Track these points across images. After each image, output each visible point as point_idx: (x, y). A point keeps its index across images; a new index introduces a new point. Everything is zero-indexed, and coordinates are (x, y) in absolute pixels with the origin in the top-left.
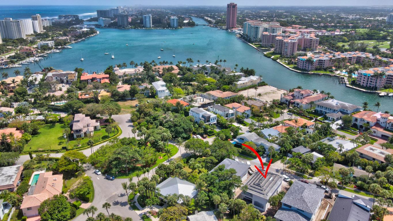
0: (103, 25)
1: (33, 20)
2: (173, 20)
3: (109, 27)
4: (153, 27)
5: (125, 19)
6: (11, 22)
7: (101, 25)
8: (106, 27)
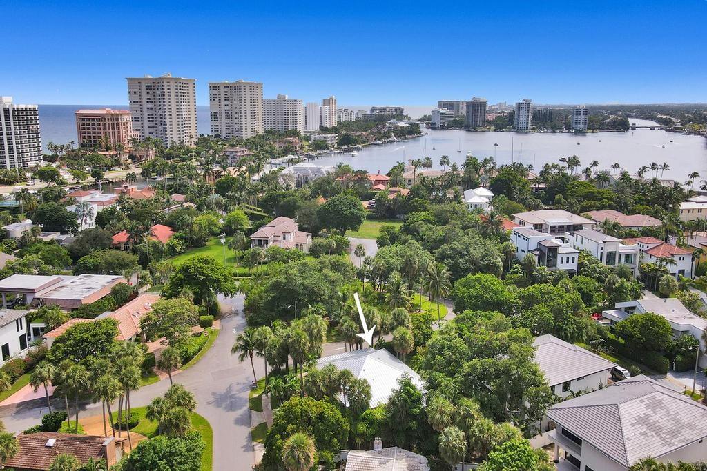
0: (439, 124)
1: (324, 105)
2: (578, 111)
3: (449, 127)
4: (533, 128)
5: (480, 111)
6: (285, 101)
7: (435, 124)
8: (443, 127)
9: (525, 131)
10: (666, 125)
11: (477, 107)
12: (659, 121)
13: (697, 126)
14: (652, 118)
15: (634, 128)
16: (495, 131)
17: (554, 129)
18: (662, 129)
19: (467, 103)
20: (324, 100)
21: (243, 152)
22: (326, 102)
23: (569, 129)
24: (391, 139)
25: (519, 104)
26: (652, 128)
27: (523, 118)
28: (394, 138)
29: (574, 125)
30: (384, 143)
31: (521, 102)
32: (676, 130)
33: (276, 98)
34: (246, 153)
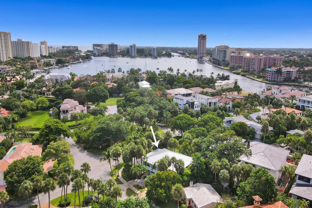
0: (97, 54)
1: (41, 44)
2: (154, 49)
3: (102, 56)
4: (137, 56)
5: (115, 48)
6: (22, 42)
7: (95, 54)
8: (99, 56)
9: (134, 57)
10: (183, 54)
11: (113, 47)
12: (180, 53)
13: (194, 56)
14: (177, 52)
15: (173, 56)
16: (122, 57)
17: (146, 56)
18: (182, 56)
19: (109, 45)
20: (41, 42)
21: (9, 68)
22: (42, 43)
23: (151, 56)
24: (80, 61)
25: (131, 46)
26: (179, 56)
27: (133, 51)
28: (81, 60)
29: (153, 55)
30: (77, 63)
31: (132, 45)
32: (187, 57)
33: (17, 41)
34: (11, 69)
